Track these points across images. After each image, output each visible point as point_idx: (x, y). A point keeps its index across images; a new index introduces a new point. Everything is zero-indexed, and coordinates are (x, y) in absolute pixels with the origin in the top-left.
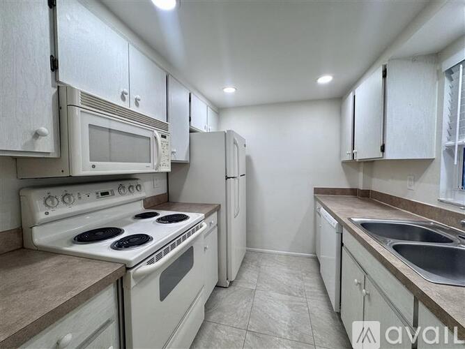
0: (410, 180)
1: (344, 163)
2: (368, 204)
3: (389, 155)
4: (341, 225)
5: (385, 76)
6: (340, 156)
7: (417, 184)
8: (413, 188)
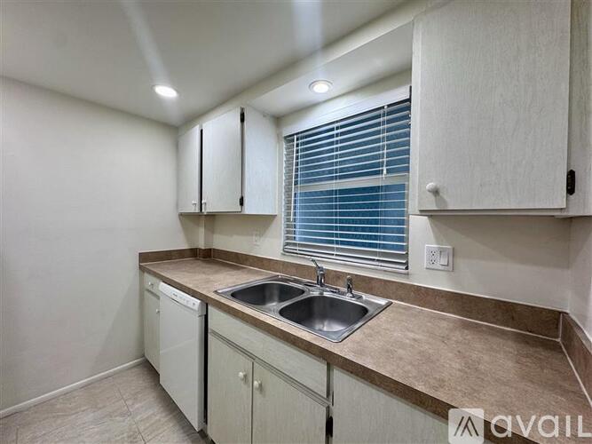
0: (256, 235)
1: (182, 215)
2: (216, 267)
3: (248, 210)
4: (206, 302)
5: (242, 120)
6: (177, 206)
7: (262, 239)
8: (258, 243)
